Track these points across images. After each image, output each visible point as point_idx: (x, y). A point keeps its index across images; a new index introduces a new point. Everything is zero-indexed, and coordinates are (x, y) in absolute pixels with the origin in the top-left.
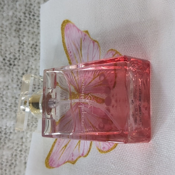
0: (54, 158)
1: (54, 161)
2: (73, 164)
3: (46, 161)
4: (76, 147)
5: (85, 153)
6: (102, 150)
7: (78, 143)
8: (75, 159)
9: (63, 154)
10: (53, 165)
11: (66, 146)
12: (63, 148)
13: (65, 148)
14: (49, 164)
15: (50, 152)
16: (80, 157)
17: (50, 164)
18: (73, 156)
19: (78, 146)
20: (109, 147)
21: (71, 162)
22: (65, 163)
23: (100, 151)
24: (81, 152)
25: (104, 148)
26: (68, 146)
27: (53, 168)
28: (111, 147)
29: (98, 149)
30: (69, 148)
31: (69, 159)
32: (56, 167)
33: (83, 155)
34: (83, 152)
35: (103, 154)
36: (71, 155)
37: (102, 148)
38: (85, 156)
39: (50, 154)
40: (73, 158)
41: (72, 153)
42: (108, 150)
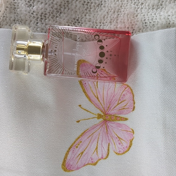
0: (71, 163)
1: (71, 166)
2: (95, 165)
3: (62, 167)
4: (93, 153)
5: (104, 157)
6: (119, 153)
7: (96, 149)
8: (95, 162)
9: (80, 159)
10: (71, 168)
11: (82, 153)
12: (79, 154)
13: (82, 155)
14: (66, 168)
15: (64, 159)
16: (100, 159)
17: (68, 169)
18: (92, 159)
19: (96, 152)
20: (124, 151)
21: (91, 164)
22: (84, 165)
23: (117, 153)
24: (100, 156)
25: (120, 151)
26: (85, 153)
27: (72, 171)
28: (125, 150)
29: (115, 153)
30: (87, 154)
31: (88, 163)
32: (76, 170)
33: (102, 158)
34: (102, 155)
35: (120, 156)
36: (90, 159)
37: (118, 152)
38: (105, 159)
39: (64, 161)
40: (93, 160)
41: (91, 158)
42: (123, 153)
